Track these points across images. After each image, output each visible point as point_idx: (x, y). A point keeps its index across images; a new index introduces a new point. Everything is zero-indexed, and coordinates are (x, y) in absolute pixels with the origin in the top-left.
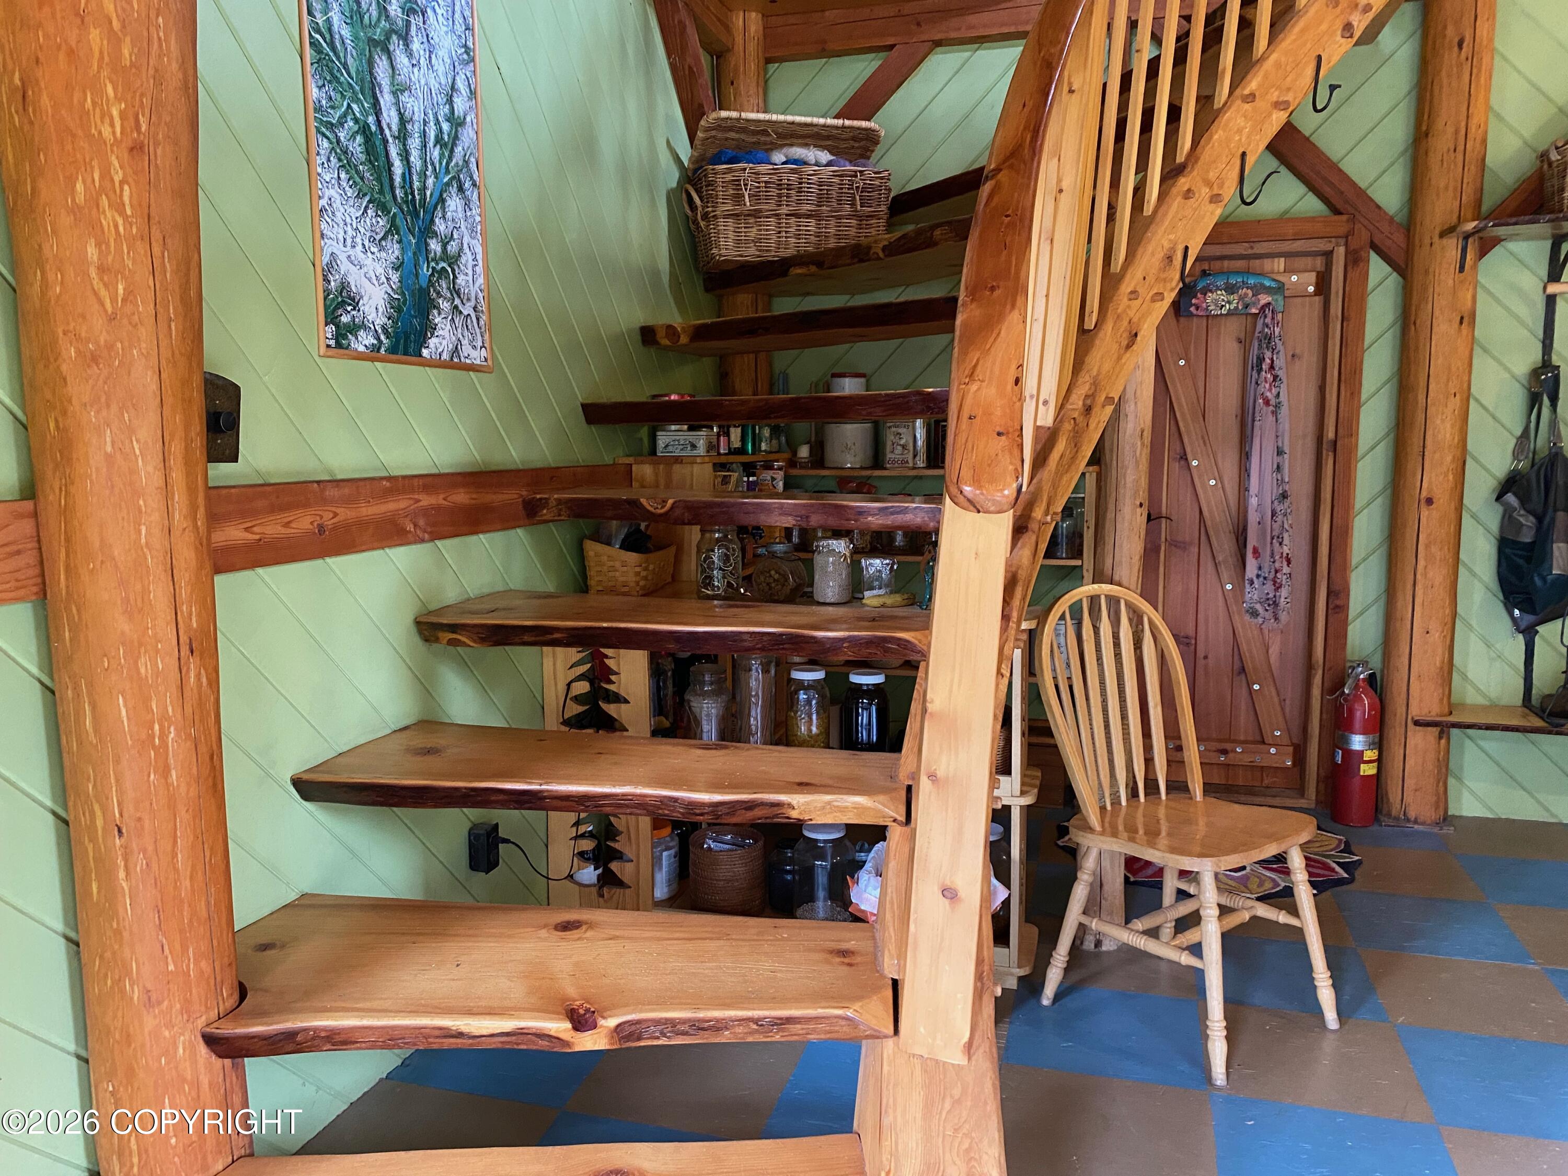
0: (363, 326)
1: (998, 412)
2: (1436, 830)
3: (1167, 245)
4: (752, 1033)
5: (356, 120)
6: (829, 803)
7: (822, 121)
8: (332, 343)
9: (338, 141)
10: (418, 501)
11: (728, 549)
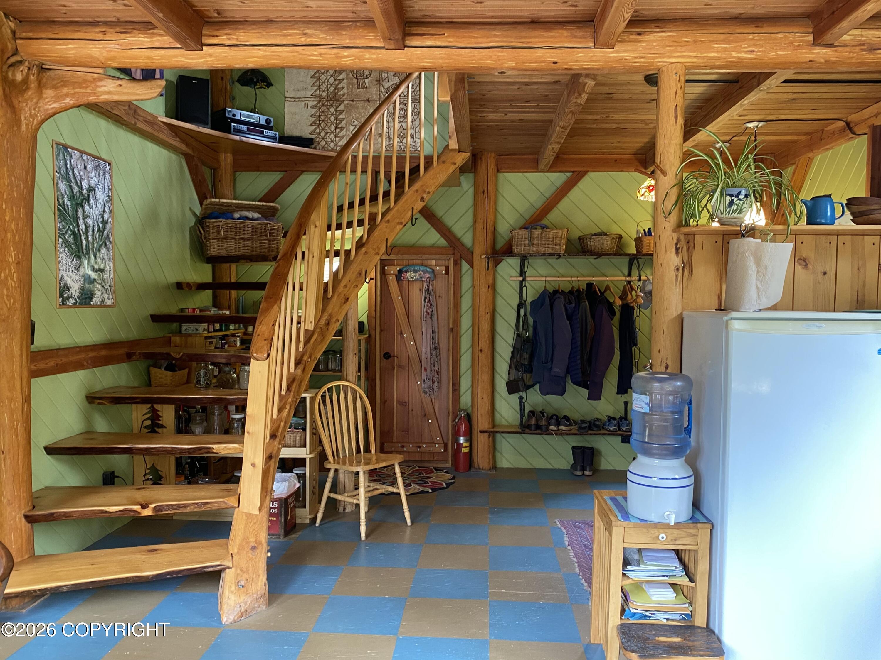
0: (71, 297)
1: (266, 334)
2: (489, 472)
3: (358, 269)
4: (196, 508)
5: (71, 231)
6: (225, 447)
7: (254, 203)
8: (61, 304)
9: (65, 238)
10: (88, 355)
11: (207, 370)
